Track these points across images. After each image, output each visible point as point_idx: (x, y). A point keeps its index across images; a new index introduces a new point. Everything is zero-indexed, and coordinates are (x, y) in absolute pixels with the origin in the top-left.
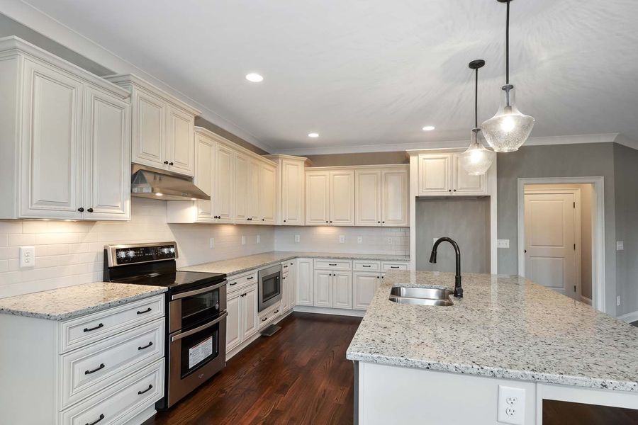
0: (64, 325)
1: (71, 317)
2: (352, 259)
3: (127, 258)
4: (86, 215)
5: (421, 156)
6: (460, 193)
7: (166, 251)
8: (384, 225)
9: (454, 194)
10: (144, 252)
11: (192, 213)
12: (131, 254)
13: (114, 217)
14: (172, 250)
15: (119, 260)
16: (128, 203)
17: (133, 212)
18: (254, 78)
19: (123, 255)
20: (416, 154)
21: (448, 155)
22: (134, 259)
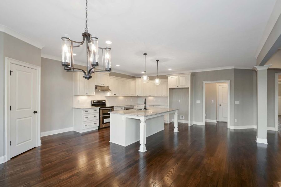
0: (83, 110)
1: (83, 109)
2: (153, 105)
3: (95, 102)
4: (87, 95)
5: (171, 77)
6: (180, 87)
7: (103, 101)
8: (163, 96)
9: (179, 87)
10: (99, 101)
11: (109, 94)
12: (96, 102)
13: (92, 95)
14: (105, 101)
15: (94, 103)
16: (94, 92)
17: (95, 94)
18: (118, 66)
19: (94, 102)
20: (169, 76)
21: (177, 76)
22: (97, 103)
